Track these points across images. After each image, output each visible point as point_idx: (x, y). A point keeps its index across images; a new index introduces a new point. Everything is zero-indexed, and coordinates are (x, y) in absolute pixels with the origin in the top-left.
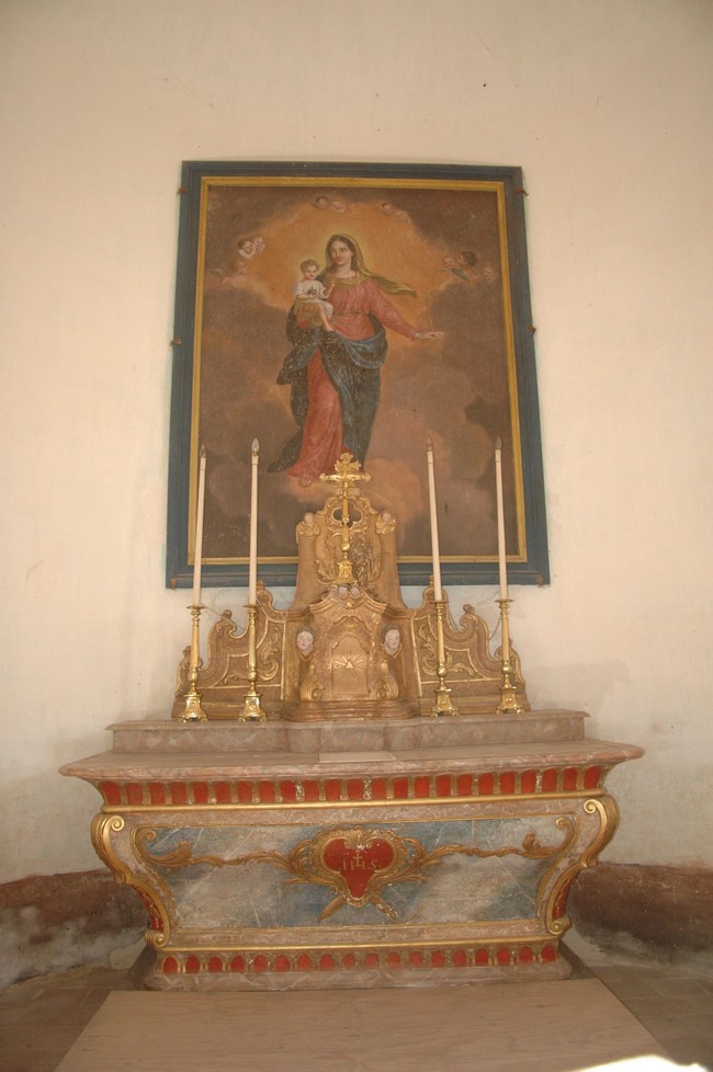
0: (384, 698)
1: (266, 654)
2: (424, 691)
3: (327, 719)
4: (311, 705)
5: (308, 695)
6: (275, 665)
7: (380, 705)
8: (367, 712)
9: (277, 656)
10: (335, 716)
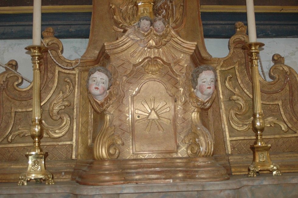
0: (196, 155)
1: (56, 108)
2: (233, 147)
3: (127, 181)
4: (107, 164)
5: (103, 152)
6: (66, 119)
7: (192, 164)
8: (177, 172)
9: (68, 109)
10: (137, 177)
